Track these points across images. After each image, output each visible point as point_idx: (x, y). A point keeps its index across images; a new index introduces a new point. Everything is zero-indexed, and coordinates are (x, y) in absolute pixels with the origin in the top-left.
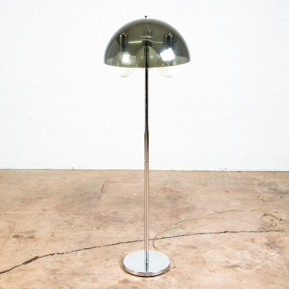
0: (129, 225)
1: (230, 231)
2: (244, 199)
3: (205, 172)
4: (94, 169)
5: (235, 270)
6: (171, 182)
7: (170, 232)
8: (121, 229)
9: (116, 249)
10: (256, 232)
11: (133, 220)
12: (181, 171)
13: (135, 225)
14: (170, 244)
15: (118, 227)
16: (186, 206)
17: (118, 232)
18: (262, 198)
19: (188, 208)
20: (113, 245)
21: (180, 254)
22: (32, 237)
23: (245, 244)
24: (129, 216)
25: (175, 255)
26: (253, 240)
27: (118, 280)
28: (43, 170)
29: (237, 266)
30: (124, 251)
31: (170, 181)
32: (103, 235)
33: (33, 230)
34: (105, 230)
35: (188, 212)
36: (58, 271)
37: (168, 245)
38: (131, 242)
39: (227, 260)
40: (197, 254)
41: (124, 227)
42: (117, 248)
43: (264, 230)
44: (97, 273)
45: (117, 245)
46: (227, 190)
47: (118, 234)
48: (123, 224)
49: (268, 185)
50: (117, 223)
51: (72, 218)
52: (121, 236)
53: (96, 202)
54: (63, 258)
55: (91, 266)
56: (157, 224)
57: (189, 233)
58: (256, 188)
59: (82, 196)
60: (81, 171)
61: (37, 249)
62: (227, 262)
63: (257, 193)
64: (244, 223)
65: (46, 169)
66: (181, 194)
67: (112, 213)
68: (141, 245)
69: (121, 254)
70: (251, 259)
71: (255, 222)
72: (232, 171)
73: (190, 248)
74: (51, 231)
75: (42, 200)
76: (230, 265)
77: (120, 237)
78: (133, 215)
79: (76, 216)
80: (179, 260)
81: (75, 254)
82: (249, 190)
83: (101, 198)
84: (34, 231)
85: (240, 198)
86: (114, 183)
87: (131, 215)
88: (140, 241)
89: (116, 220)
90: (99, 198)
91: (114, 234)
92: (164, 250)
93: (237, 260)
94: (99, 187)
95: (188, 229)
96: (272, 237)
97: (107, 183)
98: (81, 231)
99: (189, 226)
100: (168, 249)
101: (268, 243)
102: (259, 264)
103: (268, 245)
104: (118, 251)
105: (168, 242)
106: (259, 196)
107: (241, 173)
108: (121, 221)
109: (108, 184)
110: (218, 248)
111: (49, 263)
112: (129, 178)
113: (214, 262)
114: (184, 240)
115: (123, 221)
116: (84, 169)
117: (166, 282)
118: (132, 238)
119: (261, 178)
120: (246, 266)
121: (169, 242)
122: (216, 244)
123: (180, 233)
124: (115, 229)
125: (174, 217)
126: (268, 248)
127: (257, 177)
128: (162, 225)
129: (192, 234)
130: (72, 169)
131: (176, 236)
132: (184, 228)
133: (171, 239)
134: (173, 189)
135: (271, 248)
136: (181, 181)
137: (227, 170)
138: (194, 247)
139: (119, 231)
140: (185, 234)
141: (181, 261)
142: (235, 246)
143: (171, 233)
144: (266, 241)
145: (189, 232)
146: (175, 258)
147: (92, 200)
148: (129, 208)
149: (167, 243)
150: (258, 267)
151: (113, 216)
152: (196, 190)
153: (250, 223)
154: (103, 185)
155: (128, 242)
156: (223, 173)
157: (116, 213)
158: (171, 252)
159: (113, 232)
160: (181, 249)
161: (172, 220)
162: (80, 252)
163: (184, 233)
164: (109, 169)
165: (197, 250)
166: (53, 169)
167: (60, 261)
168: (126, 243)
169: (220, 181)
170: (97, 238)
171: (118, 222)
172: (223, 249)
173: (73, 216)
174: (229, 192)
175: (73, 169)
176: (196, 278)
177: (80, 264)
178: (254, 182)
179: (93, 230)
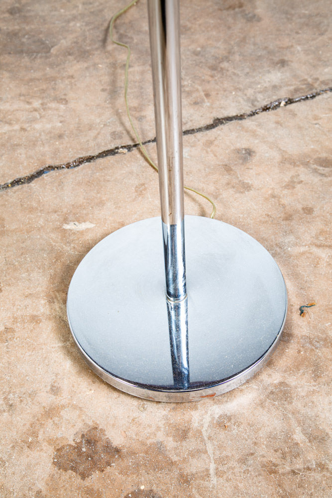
0: (75, 67)
7: (236, 89)
8: (43, 91)
9: (31, 210)
11: (84, 40)
13: (95, 65)
14: (249, 152)
15: (31, 80)
17: (35, 110)
20: (16, 188)
21: (308, 211)
24: (69, 21)
25: (288, 218)
27: (50, 441)
30: (66, 220)
37: (245, 160)
38: (90, 159)
41: (54, 79)
42: (34, 204)
45: (33, 184)
47: (34, 120)
48: (51, 65)
50: (26, 60)
52: (48, 126)
57: (310, 86)
67: (7, 15)
68: (131, 173)
69: (53, 236)
77: (43, 137)
78: (83, 15)
80: (315, 250)
87: (74, 18)
88: (125, 151)
89: (22, 44)
91: (18, 120)
92: (231, 191)
99: (299, 48)
100: (247, 187)
104: (41, 222)
105: (238, 146)
114: (300, 128)
115: (48, 49)
117: (299, 436)
118: (92, 134)
121: (243, 144)
123: (275, 87)
124: (23, 89)
125: (232, 12)
128: (196, 54)
129: (324, 87)
131: (264, 103)
132: (283, 63)
133: (248, 123)
139: (36, 104)
140: (296, 90)
143: (240, 93)
145: (310, 80)
146: (291, 238)
149: (238, 151)
151: (11, 28)
155: (81, 161)
157: (20, 10)
158: (266, 199)
159: (15, 106)
160: (302, 177)
161: (229, 28)
163: (292, 88)
171: (30, 53)
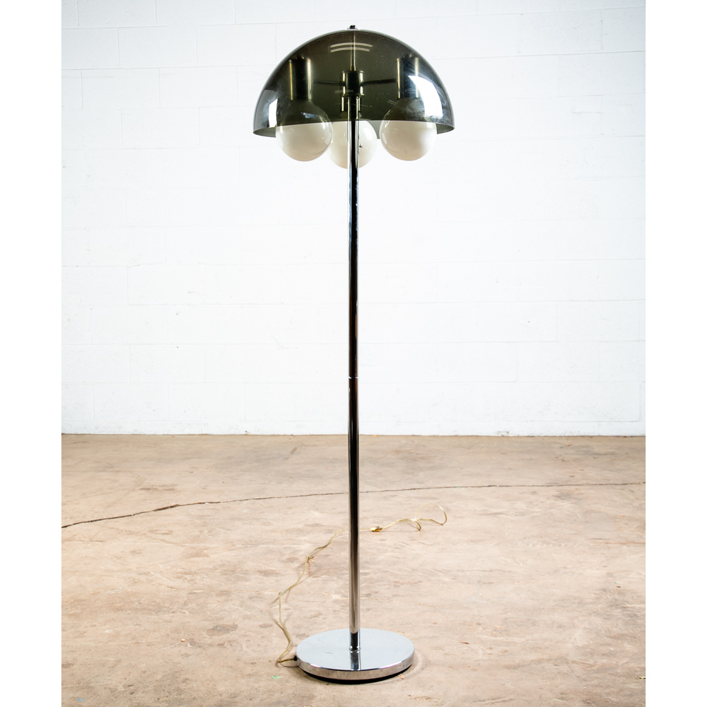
1: (498, 485)
2: (531, 459)
3: (472, 437)
4: (282, 434)
5: (496, 517)
6: (412, 445)
8: (317, 484)
10: (542, 486)
12: (430, 436)
14: (396, 496)
15: (312, 482)
16: (431, 465)
18: (563, 459)
19: (434, 467)
23: (520, 496)
26: (534, 493)
29: (501, 514)
31: (409, 445)
32: (286, 488)
34: (290, 484)
35: (432, 470)
37: (393, 497)
39: (486, 508)
41: (322, 482)
43: (556, 485)
45: (307, 496)
46: (503, 452)
47: (311, 488)
48: (322, 480)
49: (577, 448)
50: (311, 479)
51: (238, 474)
52: (317, 489)
53: (281, 462)
56: (378, 480)
58: (555, 450)
59: (258, 457)
62: (485, 510)
63: (555, 454)
64: (524, 479)
66: (425, 456)
67: (305, 471)
70: (525, 508)
71: (543, 478)
72: (518, 436)
73: (428, 499)
74: (202, 485)
76: (490, 513)
77: (313, 490)
79: (245, 473)
81: (238, 503)
82: (542, 452)
83: (290, 459)
85: (523, 459)
86: (314, 447)
89: (310, 476)
90: (286, 459)
91: (304, 488)
93: (502, 508)
94: (288, 450)
96: (568, 490)
97: (302, 446)
99: (431, 481)
100: (391, 500)
102: (537, 512)
103: (558, 497)
106: (557, 457)
107: (532, 438)
108: (319, 477)
109: (304, 447)
110: (473, 499)
114: (419, 493)
115: (322, 477)
116: (266, 434)
119: (566, 442)
120: (515, 514)
121: (394, 494)
122: (472, 495)
123: (415, 486)
124: (308, 483)
125: (408, 474)
126: (558, 499)
127: (560, 441)
129: (434, 487)
130: (245, 433)
131: (407, 489)
132: (422, 483)
133: (398, 491)
134: (412, 451)
135: (562, 499)
136: (429, 445)
137: (510, 435)
138: (435, 498)
139: (313, 485)
140: (423, 487)
142: (503, 498)
143: (399, 487)
144: (556, 493)
145: (430, 486)
147: (273, 460)
148: (335, 466)
149: (391, 495)
150: (535, 514)
151: (306, 473)
152: (452, 452)
153: (534, 478)
154: (295, 448)
155: (327, 494)
156: (503, 438)
157: (311, 470)
159: (304, 486)
160: (412, 500)
161: (404, 477)
164: (308, 434)
165: (439, 500)
168: (322, 495)
169: (495, 445)
170: (277, 490)
171: (313, 477)
172: (482, 500)
173: (241, 473)
174: (507, 454)
175: (246, 435)
177: (245, 511)
178: (554, 445)
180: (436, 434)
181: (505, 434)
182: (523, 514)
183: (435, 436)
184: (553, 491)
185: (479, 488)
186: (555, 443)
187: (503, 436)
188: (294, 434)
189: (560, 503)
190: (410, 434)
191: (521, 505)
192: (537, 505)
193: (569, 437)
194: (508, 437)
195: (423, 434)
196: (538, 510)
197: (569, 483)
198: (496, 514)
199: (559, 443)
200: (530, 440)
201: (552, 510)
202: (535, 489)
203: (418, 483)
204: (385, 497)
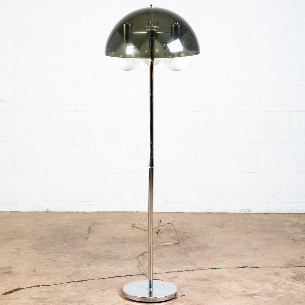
0: (127, 262)
1: (250, 266)
2: (270, 239)
3: (222, 214)
4: (75, 211)
5: (253, 298)
6: (178, 223)
8: (117, 265)
9: (113, 282)
10: (281, 267)
11: (131, 257)
12: (190, 213)
14: (177, 277)
15: (113, 263)
16: (197, 245)
18: (293, 238)
19: (200, 247)
20: (108, 278)
21: (190, 285)
22: (10, 273)
23: (268, 277)
24: (126, 254)
25: (184, 286)
26: (277, 274)
28: (8, 213)
29: (256, 295)
30: (122, 283)
31: (176, 223)
32: (95, 270)
33: (8, 267)
34: (97, 266)
35: (199, 251)
36: (46, 299)
38: (130, 276)
39: (245, 290)
40: (210, 285)
41: (120, 263)
43: (292, 266)
44: (93, 300)
45: (113, 278)
46: (248, 231)
47: (114, 269)
48: (119, 261)
49: (302, 227)
50: (111, 260)
51: (55, 256)
52: (118, 271)
53: (83, 242)
54: (51, 289)
55: (85, 295)
56: (161, 261)
58: (286, 229)
59: (64, 237)
60: (58, 213)
61: (18, 282)
63: (287, 234)
64: (268, 260)
65: (12, 212)
66: (191, 235)
67: (105, 252)
68: (142, 278)
69: (119, 285)
70: (272, 289)
71: (281, 259)
72: (257, 213)
73: (201, 280)
74: (31, 267)
75: (13, 240)
76: (248, 294)
77: (116, 272)
78: (131, 253)
79: (60, 254)
80: (188, 290)
81: (64, 286)
82: (277, 231)
83: (89, 238)
84: (11, 268)
85: (264, 239)
86: (104, 225)
87: (128, 253)
88: (141, 275)
89: (110, 257)
90: (87, 238)
91: (109, 269)
93: (256, 289)
94: (85, 228)
95: (199, 265)
96: (301, 271)
97: (94, 224)
98: (68, 266)
99: (200, 262)
100: (175, 282)
101: (295, 276)
102: (281, 293)
103: (295, 278)
104: (116, 283)
105: (174, 276)
106: (289, 237)
107: (268, 215)
108: (117, 258)
109: (96, 225)
110: (234, 280)
111: (34, 293)
112: (123, 220)
113: (229, 292)
114: (193, 274)
115: (119, 258)
116: (63, 211)
118: (131, 272)
119: (294, 220)
120: (266, 295)
121: (176, 275)
122: (233, 277)
123: (190, 268)
124: (110, 265)
125: (182, 255)
126: (295, 280)
127: (289, 219)
128: (167, 261)
129: (204, 269)
130: (47, 210)
131: (184, 270)
132: (194, 264)
133: (179, 273)
134: (180, 230)
135: (298, 280)
136: (191, 223)
137: (251, 212)
138: (206, 280)
139: (114, 267)
141: (190, 290)
142: (255, 279)
143: (178, 268)
144: (293, 274)
145: (201, 267)
146: (184, 288)
147: (77, 240)
148: (125, 247)
149: (174, 277)
150: (280, 295)
151: (106, 254)
152: (210, 231)
153: (275, 259)
154: (90, 226)
155: (127, 276)
156: (246, 215)
157: (109, 251)
158: (179, 283)
159: (108, 267)
160: (190, 281)
161: (179, 257)
162: (69, 284)
163: (195, 268)
164: (96, 211)
165: (210, 282)
166: (20, 211)
167: (48, 291)
168: (124, 276)
169: (241, 223)
170: (89, 273)
171: (112, 259)
172: (241, 281)
173: (57, 254)
174: (251, 233)
175: (47, 212)
176: (207, 304)
177: (72, 293)
178: (285, 223)
179: (82, 266)
180: (195, 211)
181: (247, 212)
182: (271, 295)
183: (194, 213)
184: (290, 272)
185: (236, 270)
186: (286, 221)
187: (245, 213)
188: (85, 211)
189: (296, 284)
190: (175, 211)
191: (269, 286)
192: (281, 286)
193: (295, 214)
194: (249, 213)
195: (185, 211)
196: (282, 291)
197: (301, 264)
198: (253, 295)
199: (289, 221)
200: (266, 217)
201: (291, 292)
202: (277, 270)
203: (191, 264)
204: (170, 279)
